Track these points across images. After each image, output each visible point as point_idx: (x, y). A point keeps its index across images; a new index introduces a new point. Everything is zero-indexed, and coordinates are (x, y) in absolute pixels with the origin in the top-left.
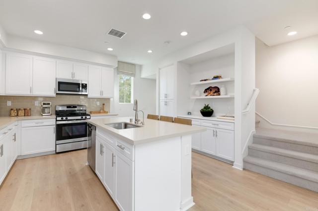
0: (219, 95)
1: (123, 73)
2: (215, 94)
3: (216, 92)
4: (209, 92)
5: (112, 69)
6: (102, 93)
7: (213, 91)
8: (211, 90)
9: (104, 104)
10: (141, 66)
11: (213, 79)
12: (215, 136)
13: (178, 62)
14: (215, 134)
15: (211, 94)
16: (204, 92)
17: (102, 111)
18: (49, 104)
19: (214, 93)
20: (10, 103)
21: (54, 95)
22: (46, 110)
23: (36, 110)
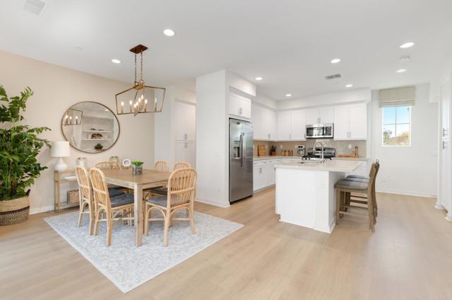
5: (365, 104)
6: (349, 134)
9: (356, 147)
17: (354, 155)
18: (302, 147)
20: (281, 147)
21: (305, 140)
22: (301, 152)
23: (295, 152)
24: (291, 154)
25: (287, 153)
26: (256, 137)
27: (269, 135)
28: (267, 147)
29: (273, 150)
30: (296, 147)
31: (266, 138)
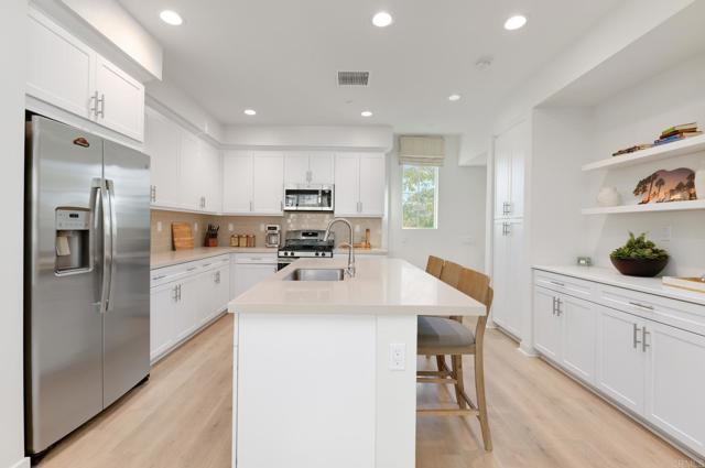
0: (692, 197)
1: (412, 160)
2: (678, 196)
3: (680, 188)
4: (655, 189)
5: (383, 155)
6: (359, 207)
7: (671, 184)
8: (661, 183)
9: (368, 230)
10: (458, 138)
11: (657, 143)
12: (640, 346)
13: (537, 107)
14: (640, 340)
15: (662, 195)
16: (636, 192)
17: (364, 244)
18: (275, 228)
19: (672, 192)
20: (231, 227)
21: (281, 213)
22: (273, 239)
23: (261, 239)
24: (251, 242)
25: (243, 242)
26: (165, 201)
27: (203, 200)
28: (196, 227)
29: (211, 234)
30: (263, 227)
31: (195, 207)
